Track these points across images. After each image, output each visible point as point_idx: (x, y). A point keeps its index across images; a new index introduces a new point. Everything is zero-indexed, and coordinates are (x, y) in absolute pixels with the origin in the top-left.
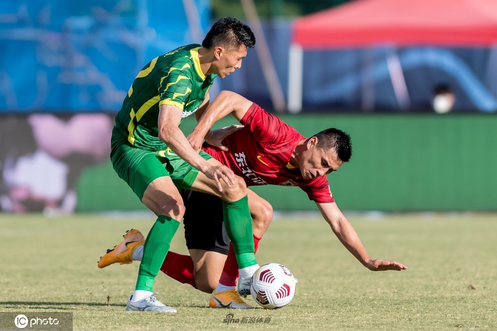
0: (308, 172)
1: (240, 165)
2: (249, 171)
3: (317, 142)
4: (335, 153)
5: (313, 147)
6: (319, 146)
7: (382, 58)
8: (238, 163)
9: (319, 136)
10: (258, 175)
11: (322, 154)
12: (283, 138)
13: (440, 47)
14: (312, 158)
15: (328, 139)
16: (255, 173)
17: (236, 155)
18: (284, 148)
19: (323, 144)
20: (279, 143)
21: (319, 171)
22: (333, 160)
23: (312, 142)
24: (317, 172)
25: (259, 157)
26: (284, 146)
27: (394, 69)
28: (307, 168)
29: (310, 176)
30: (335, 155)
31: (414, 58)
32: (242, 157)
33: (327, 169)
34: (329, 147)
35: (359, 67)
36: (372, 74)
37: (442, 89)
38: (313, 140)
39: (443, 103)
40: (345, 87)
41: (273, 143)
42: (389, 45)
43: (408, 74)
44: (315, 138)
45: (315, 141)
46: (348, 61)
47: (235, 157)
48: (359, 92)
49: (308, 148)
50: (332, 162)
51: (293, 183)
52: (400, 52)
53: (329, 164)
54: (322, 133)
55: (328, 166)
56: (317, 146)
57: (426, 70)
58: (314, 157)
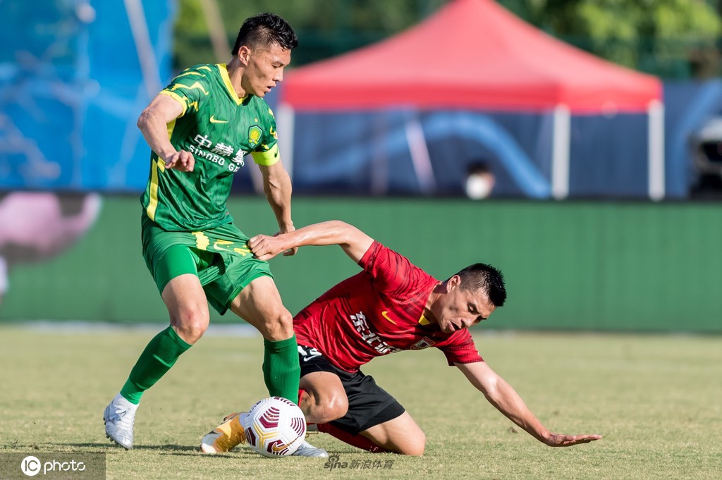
0: (449, 322)
1: (359, 330)
2: (372, 335)
3: (459, 282)
4: (485, 294)
5: (455, 289)
6: (464, 286)
7: (398, 125)
8: (356, 328)
9: (462, 274)
10: (383, 339)
11: (468, 297)
12: (416, 284)
13: (476, 112)
14: (455, 303)
15: (475, 277)
16: (379, 336)
17: (353, 317)
18: (416, 296)
19: (468, 283)
20: (411, 291)
21: (465, 320)
22: (483, 304)
23: (453, 282)
24: (463, 322)
25: (384, 313)
26: (416, 294)
27: (415, 139)
28: (448, 318)
29: (453, 329)
30: (486, 297)
31: (442, 125)
32: (361, 319)
33: (475, 317)
34: (477, 287)
35: (368, 136)
36: (385, 146)
37: (478, 167)
38: (455, 280)
39: (478, 186)
40: (349, 163)
41: (404, 291)
42: (408, 108)
43: (433, 147)
44: (457, 277)
45: (457, 281)
46: (353, 127)
47: (351, 320)
48: (367, 169)
49: (449, 291)
50: (481, 306)
51: (429, 343)
52: (423, 117)
53: (478, 310)
54: (465, 270)
55: (478, 313)
56: (460, 287)
57: (458, 142)
58: (457, 302)
